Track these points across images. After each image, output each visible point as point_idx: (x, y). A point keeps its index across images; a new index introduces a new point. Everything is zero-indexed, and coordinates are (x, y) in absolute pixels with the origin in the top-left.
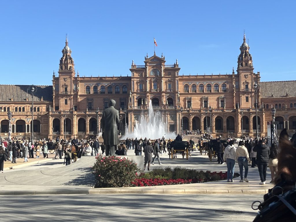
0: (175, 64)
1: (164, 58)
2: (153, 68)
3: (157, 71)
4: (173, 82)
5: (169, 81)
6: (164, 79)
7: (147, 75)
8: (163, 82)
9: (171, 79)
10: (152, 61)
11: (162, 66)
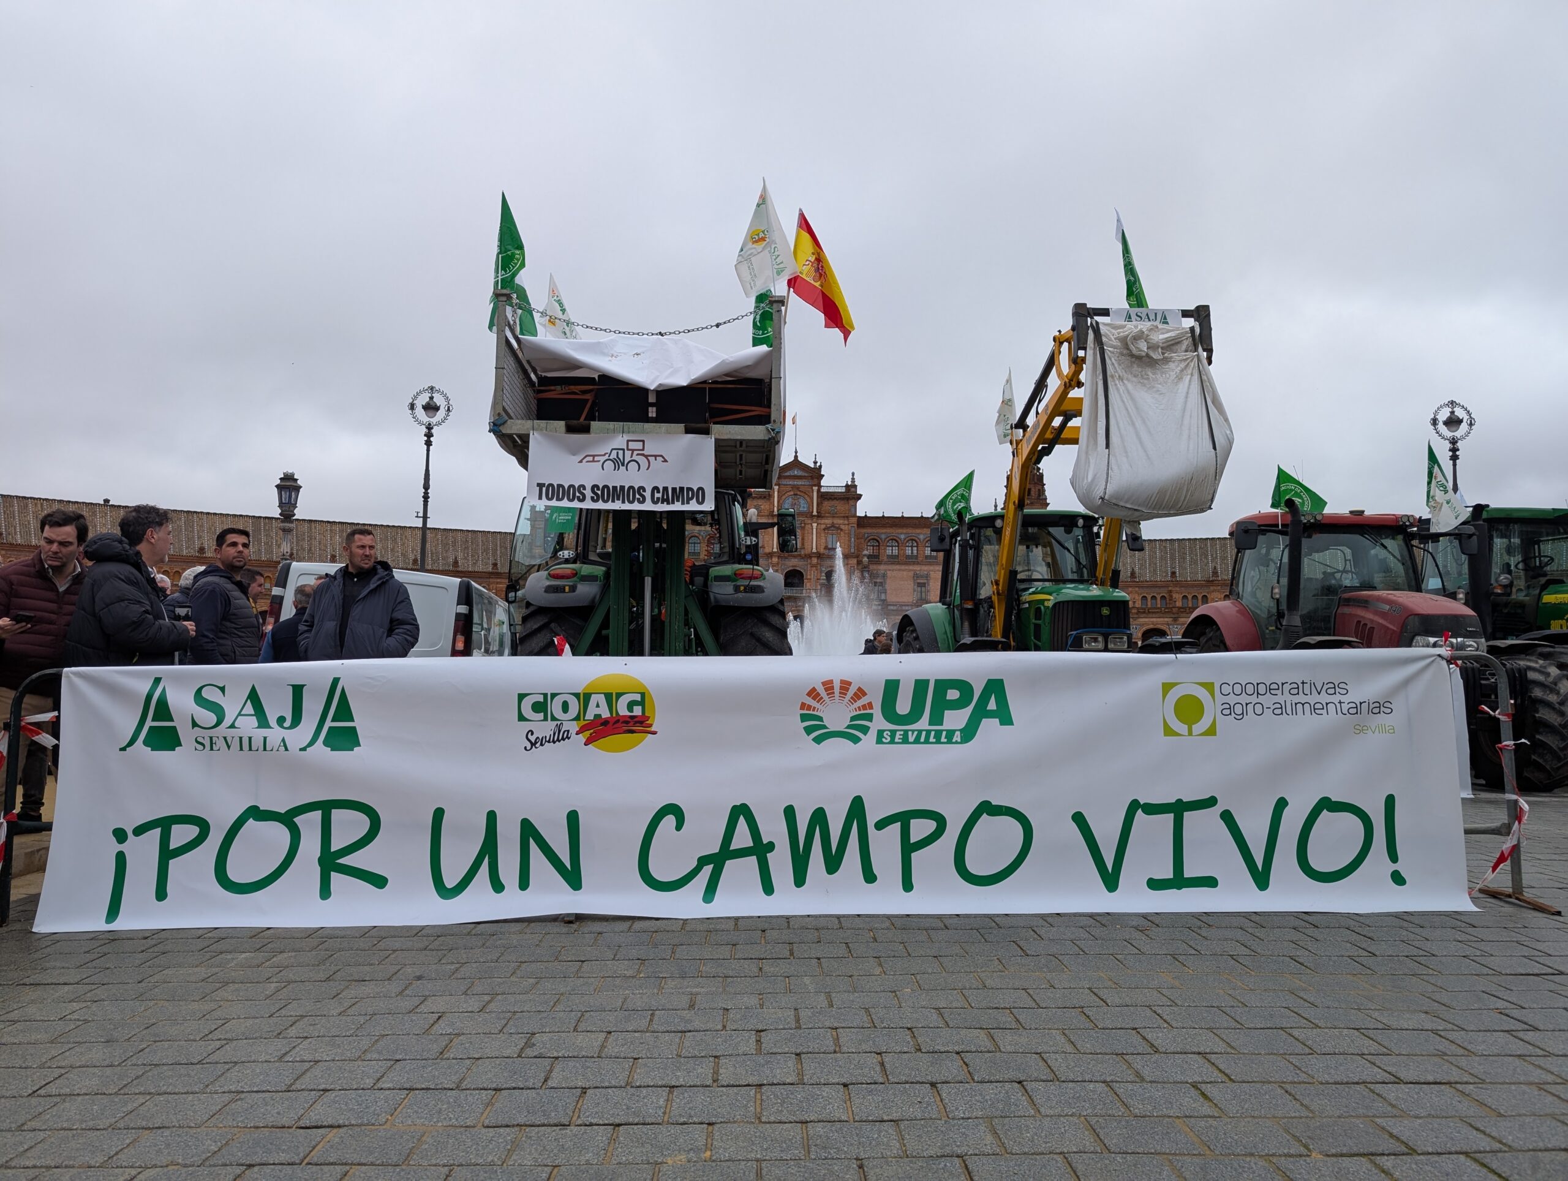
0: (850, 483)
1: (820, 466)
2: (792, 493)
3: (802, 501)
4: (842, 530)
5: (833, 525)
6: (819, 521)
7: (776, 509)
8: (815, 530)
9: (837, 521)
10: (787, 474)
11: (815, 488)
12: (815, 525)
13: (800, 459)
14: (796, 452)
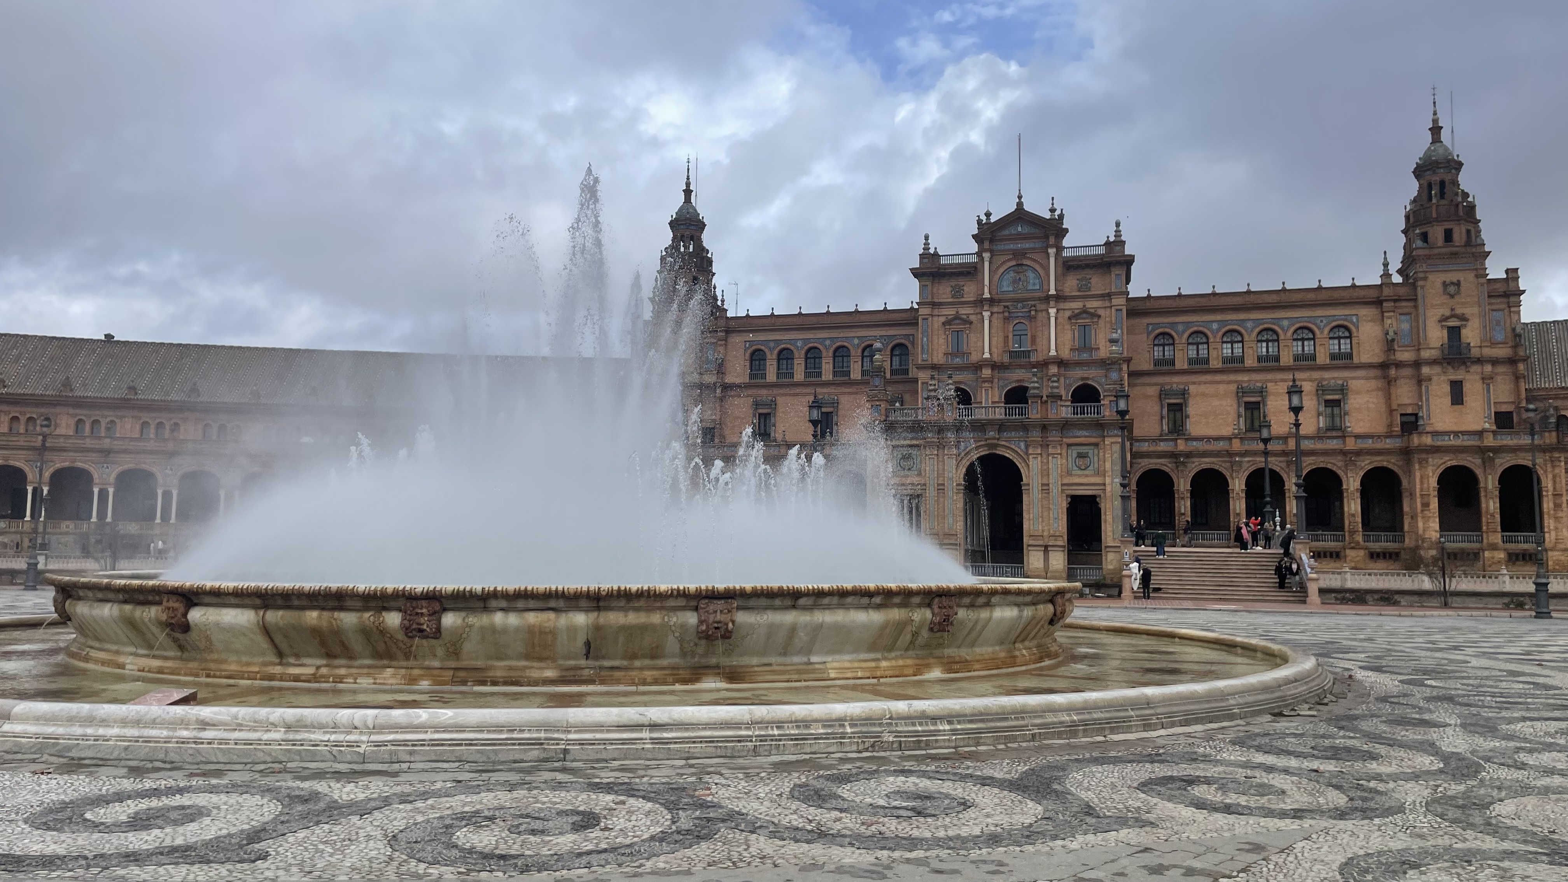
0: (1112, 239)
1: (1061, 216)
2: (1013, 263)
3: (1031, 275)
4: (1099, 316)
5: (1084, 311)
6: (1062, 305)
7: (986, 290)
8: (1053, 320)
9: (1092, 304)
10: (1006, 232)
11: (1052, 251)
12: (1052, 311)
13: (1027, 207)
14: (1020, 197)
